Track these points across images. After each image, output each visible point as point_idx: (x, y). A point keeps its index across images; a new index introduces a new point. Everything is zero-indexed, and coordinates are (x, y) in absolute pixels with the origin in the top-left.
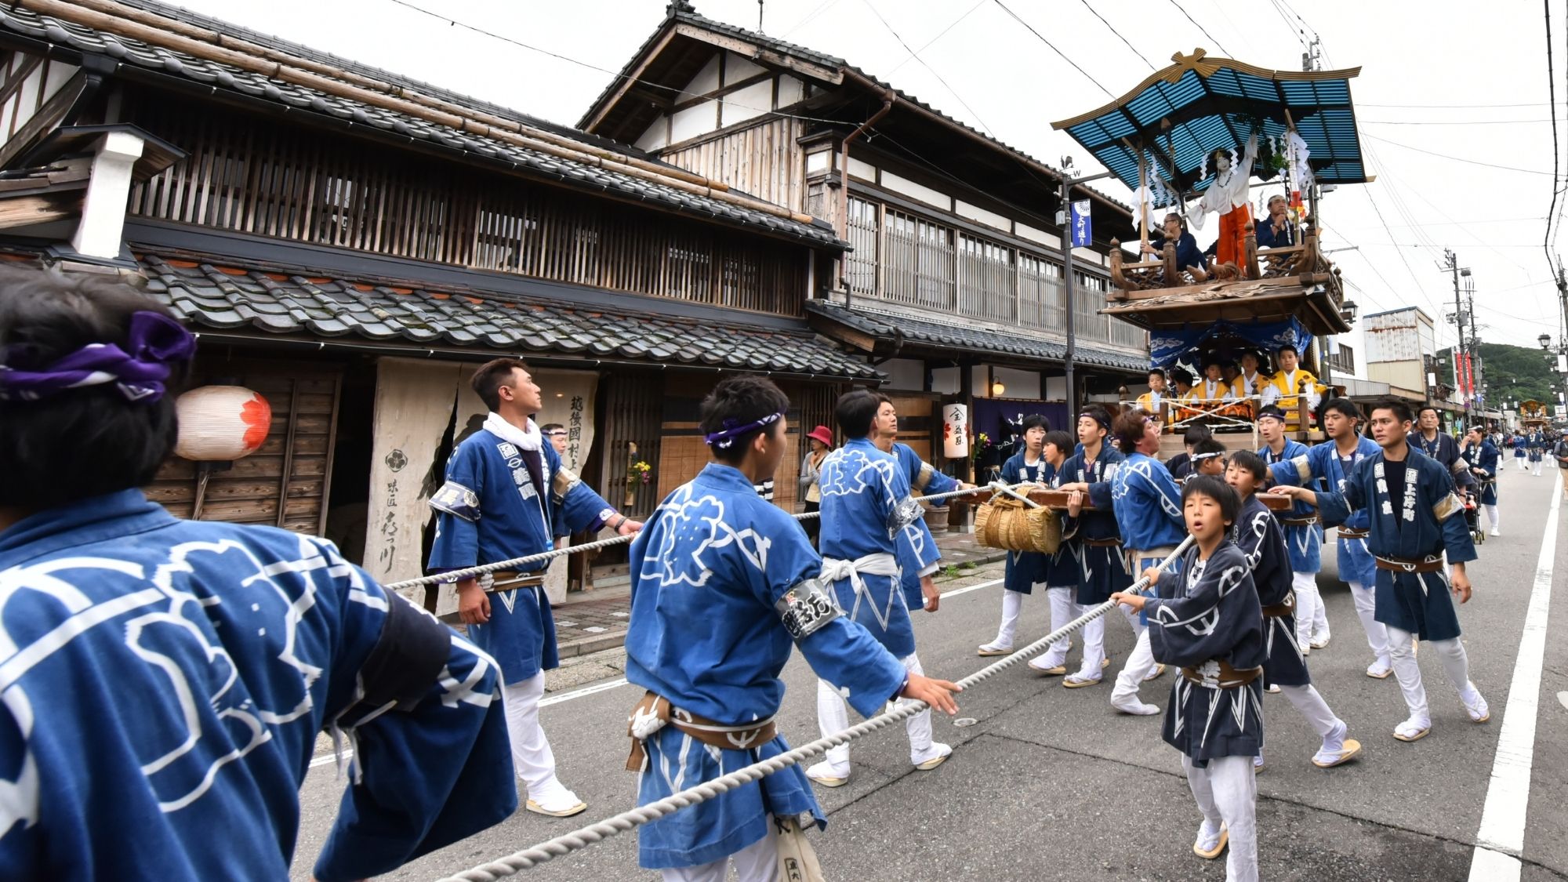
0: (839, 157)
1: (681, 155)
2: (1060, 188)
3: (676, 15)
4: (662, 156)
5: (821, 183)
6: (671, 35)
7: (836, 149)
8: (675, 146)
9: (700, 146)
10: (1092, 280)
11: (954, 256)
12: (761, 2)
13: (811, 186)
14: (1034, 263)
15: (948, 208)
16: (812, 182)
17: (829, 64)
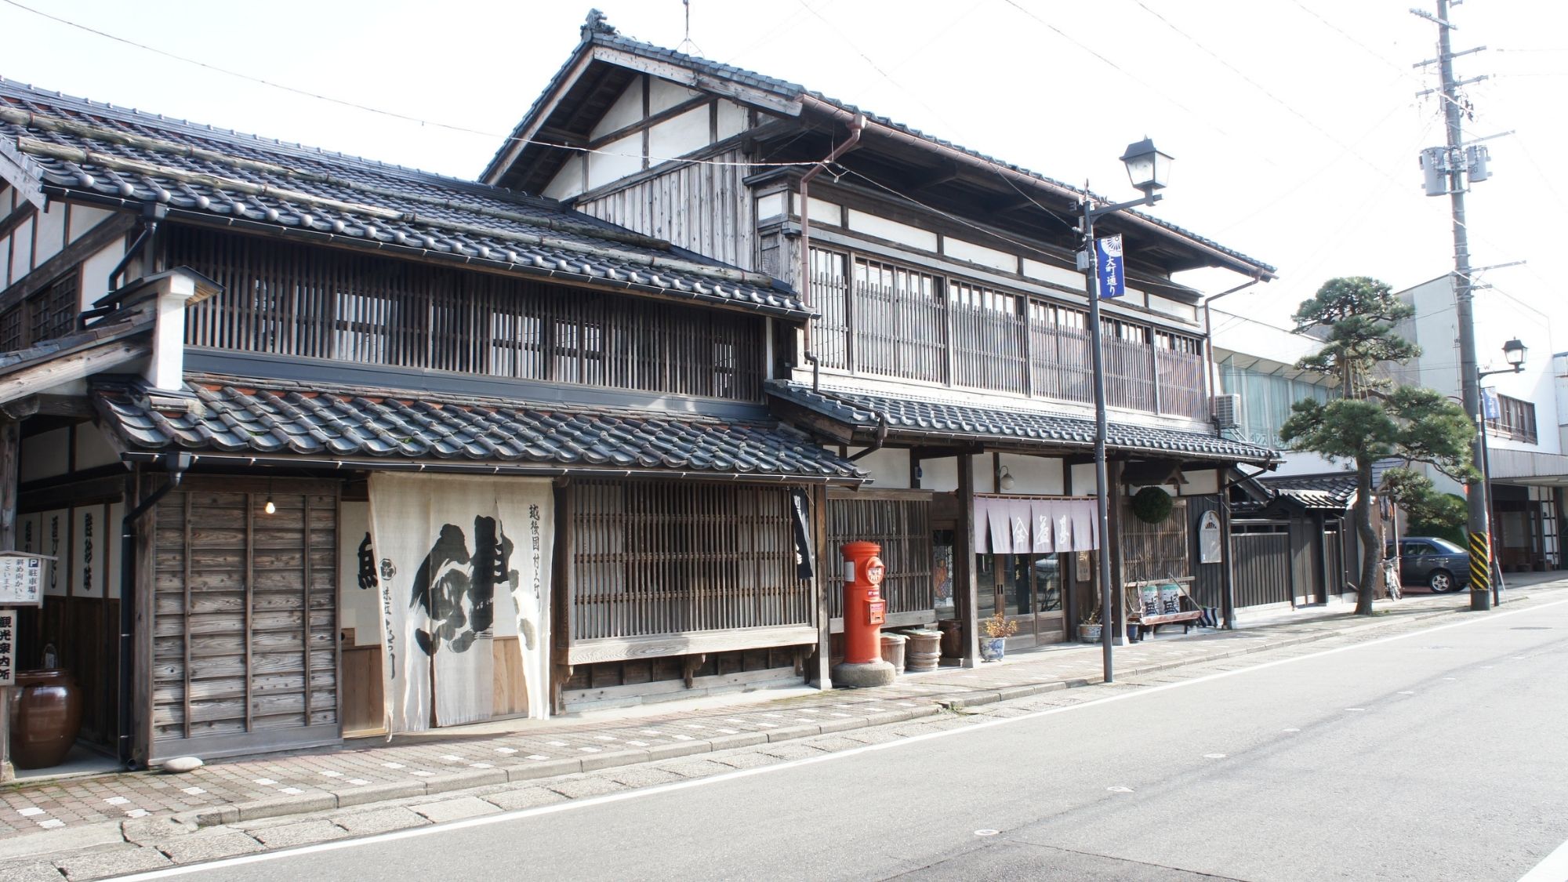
0: (797, 198)
1: (601, 204)
2: (1081, 220)
3: (592, 38)
4: (579, 205)
5: (776, 233)
6: (587, 61)
7: (793, 189)
8: (592, 192)
9: (624, 191)
10: (1132, 329)
11: (945, 312)
12: (686, 4)
13: (763, 237)
14: (1051, 311)
15: (933, 249)
16: (766, 232)
17: (784, 91)
